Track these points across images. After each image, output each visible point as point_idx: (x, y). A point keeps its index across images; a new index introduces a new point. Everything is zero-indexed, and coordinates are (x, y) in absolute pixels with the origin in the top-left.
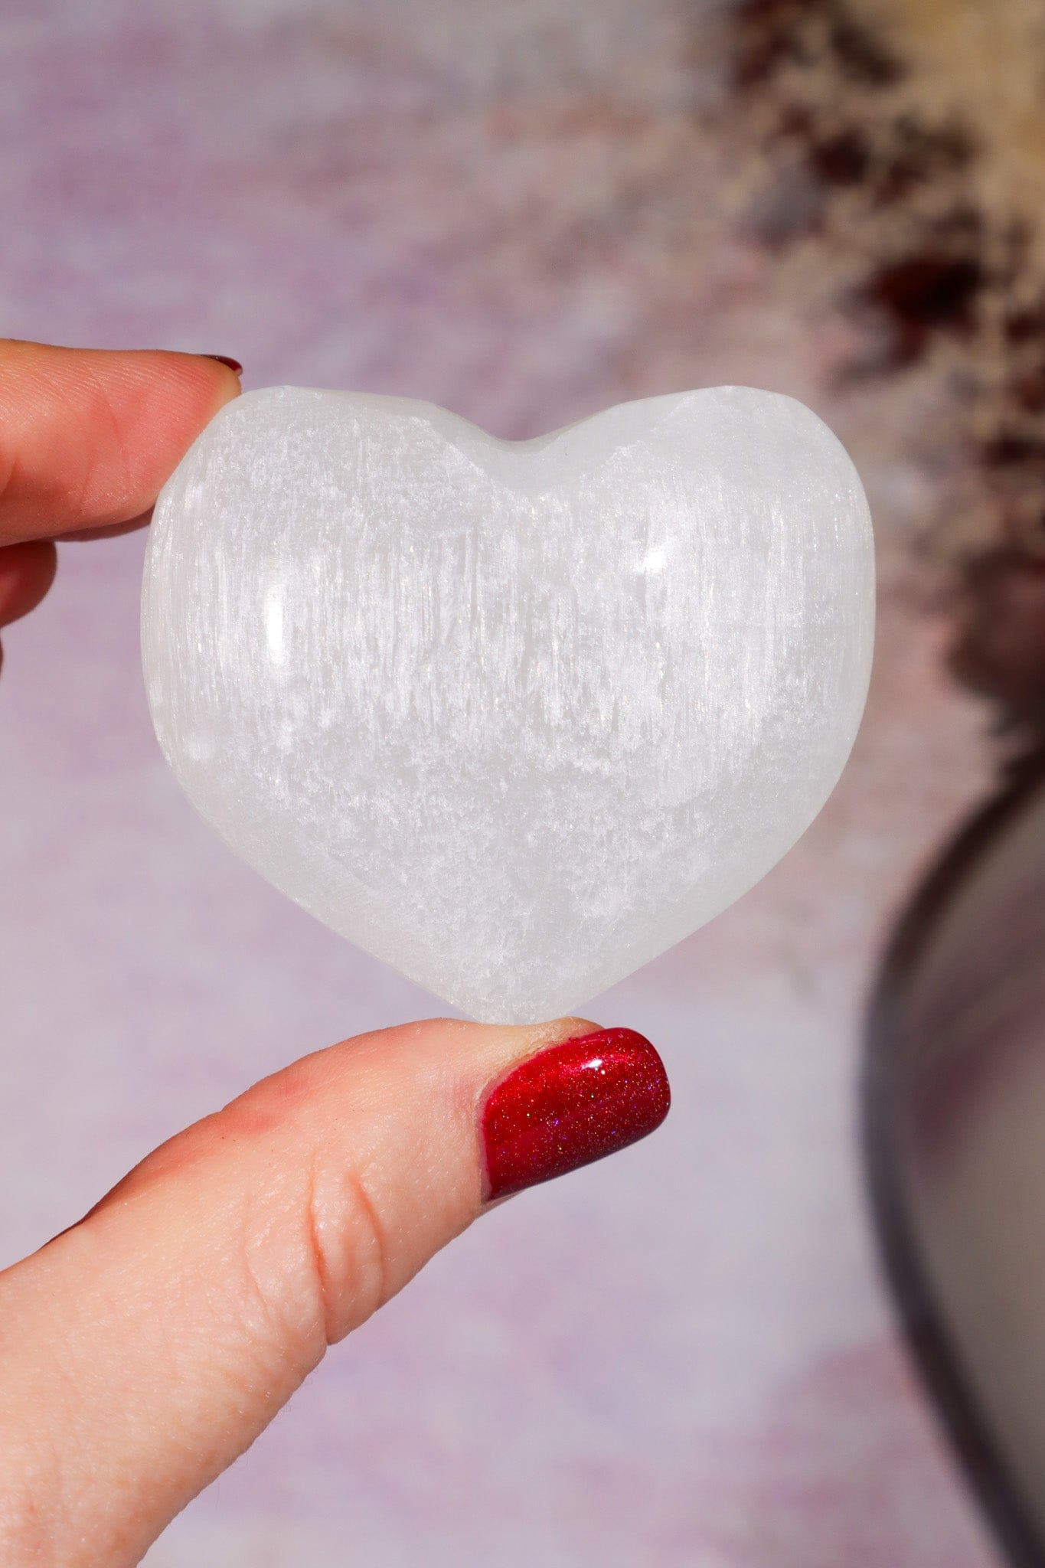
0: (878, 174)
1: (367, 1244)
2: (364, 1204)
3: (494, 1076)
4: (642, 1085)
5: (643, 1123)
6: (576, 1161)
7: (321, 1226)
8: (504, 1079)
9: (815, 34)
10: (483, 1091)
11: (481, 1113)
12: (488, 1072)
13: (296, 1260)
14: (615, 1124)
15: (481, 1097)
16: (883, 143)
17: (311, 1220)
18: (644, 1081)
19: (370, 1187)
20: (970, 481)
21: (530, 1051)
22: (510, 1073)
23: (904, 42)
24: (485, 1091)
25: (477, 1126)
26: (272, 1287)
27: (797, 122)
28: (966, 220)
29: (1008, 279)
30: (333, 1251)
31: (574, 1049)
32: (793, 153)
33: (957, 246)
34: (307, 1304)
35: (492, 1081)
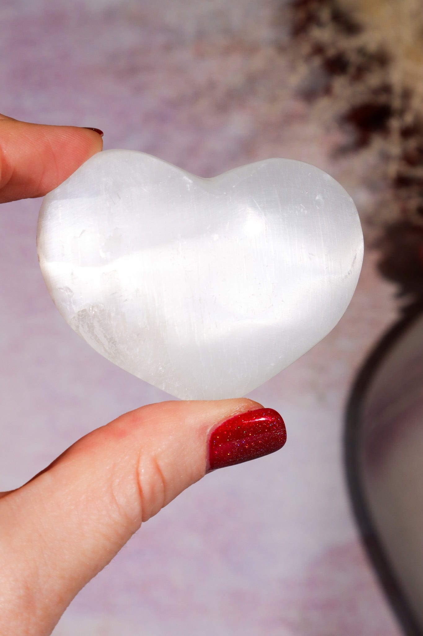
0: (352, 70)
1: (159, 486)
2: (158, 470)
3: (216, 423)
4: (275, 432)
5: (274, 447)
6: (246, 459)
7: (142, 478)
8: (220, 425)
9: (325, 14)
10: (211, 429)
11: (210, 437)
12: (214, 422)
13: (132, 490)
14: (263, 447)
15: (210, 431)
16: (354, 58)
17: (138, 475)
18: (276, 431)
19: (161, 464)
20: (388, 194)
21: (232, 415)
22: (222, 422)
23: (361, 17)
24: (212, 429)
25: (207, 442)
26: (122, 500)
27: (319, 50)
28: (386, 89)
29: (402, 112)
30: (146, 489)
31: (250, 415)
32: (317, 62)
33: (382, 99)
34: (135, 507)
35: (215, 425)
